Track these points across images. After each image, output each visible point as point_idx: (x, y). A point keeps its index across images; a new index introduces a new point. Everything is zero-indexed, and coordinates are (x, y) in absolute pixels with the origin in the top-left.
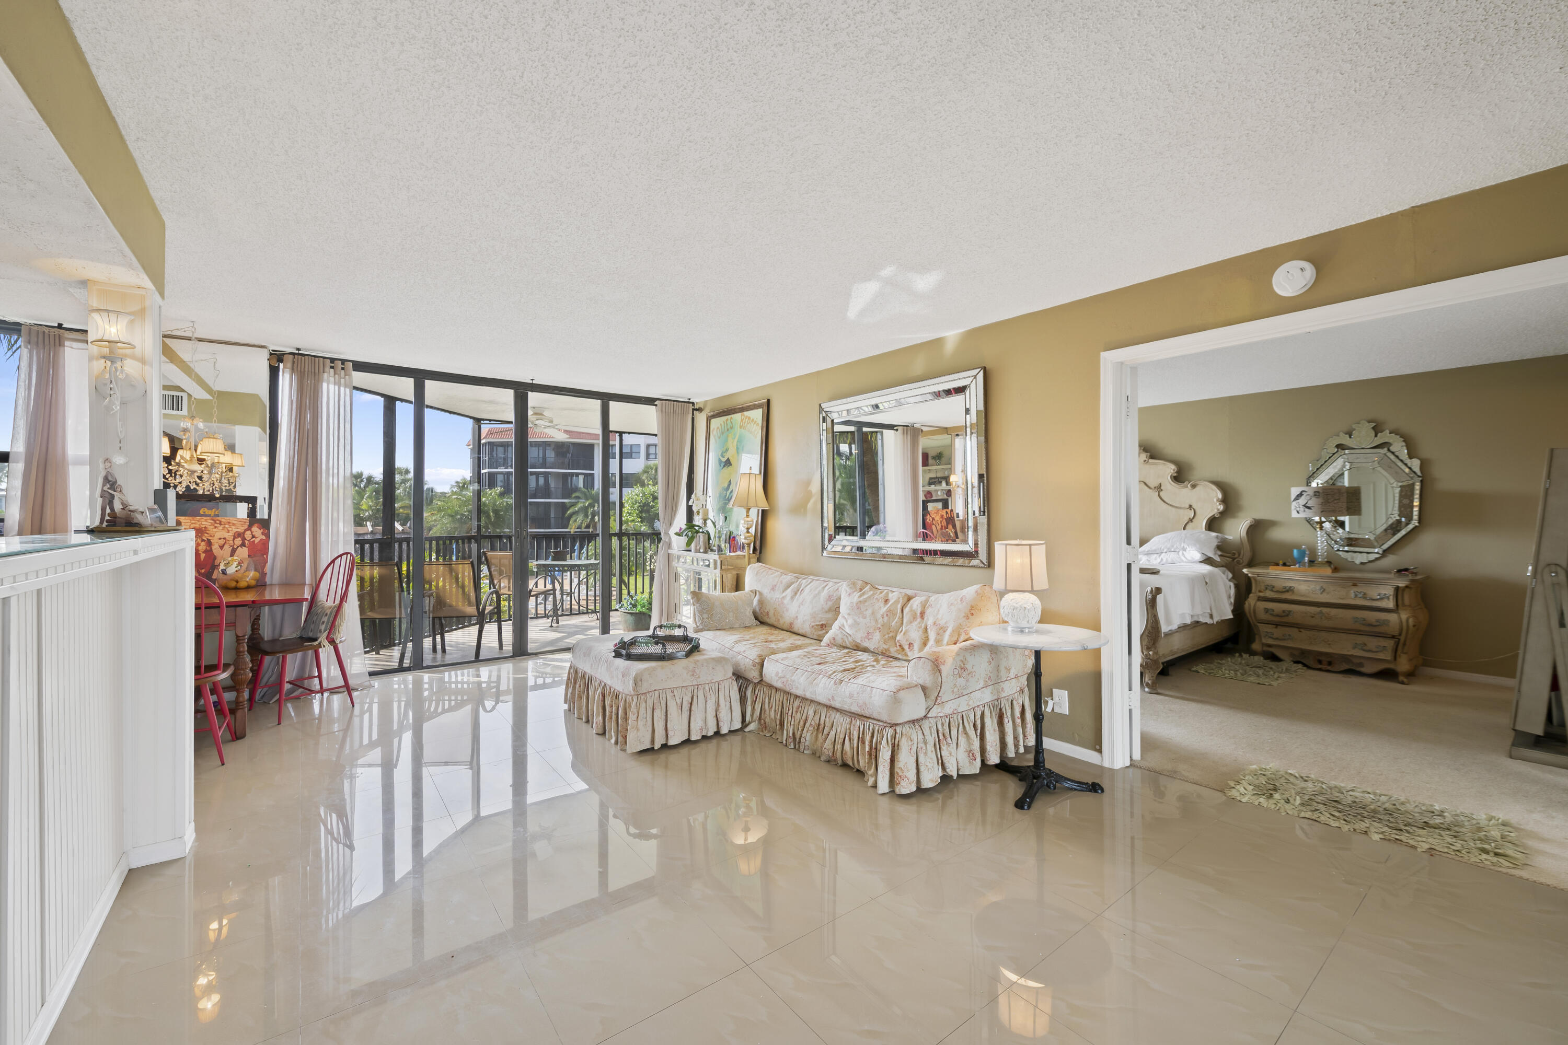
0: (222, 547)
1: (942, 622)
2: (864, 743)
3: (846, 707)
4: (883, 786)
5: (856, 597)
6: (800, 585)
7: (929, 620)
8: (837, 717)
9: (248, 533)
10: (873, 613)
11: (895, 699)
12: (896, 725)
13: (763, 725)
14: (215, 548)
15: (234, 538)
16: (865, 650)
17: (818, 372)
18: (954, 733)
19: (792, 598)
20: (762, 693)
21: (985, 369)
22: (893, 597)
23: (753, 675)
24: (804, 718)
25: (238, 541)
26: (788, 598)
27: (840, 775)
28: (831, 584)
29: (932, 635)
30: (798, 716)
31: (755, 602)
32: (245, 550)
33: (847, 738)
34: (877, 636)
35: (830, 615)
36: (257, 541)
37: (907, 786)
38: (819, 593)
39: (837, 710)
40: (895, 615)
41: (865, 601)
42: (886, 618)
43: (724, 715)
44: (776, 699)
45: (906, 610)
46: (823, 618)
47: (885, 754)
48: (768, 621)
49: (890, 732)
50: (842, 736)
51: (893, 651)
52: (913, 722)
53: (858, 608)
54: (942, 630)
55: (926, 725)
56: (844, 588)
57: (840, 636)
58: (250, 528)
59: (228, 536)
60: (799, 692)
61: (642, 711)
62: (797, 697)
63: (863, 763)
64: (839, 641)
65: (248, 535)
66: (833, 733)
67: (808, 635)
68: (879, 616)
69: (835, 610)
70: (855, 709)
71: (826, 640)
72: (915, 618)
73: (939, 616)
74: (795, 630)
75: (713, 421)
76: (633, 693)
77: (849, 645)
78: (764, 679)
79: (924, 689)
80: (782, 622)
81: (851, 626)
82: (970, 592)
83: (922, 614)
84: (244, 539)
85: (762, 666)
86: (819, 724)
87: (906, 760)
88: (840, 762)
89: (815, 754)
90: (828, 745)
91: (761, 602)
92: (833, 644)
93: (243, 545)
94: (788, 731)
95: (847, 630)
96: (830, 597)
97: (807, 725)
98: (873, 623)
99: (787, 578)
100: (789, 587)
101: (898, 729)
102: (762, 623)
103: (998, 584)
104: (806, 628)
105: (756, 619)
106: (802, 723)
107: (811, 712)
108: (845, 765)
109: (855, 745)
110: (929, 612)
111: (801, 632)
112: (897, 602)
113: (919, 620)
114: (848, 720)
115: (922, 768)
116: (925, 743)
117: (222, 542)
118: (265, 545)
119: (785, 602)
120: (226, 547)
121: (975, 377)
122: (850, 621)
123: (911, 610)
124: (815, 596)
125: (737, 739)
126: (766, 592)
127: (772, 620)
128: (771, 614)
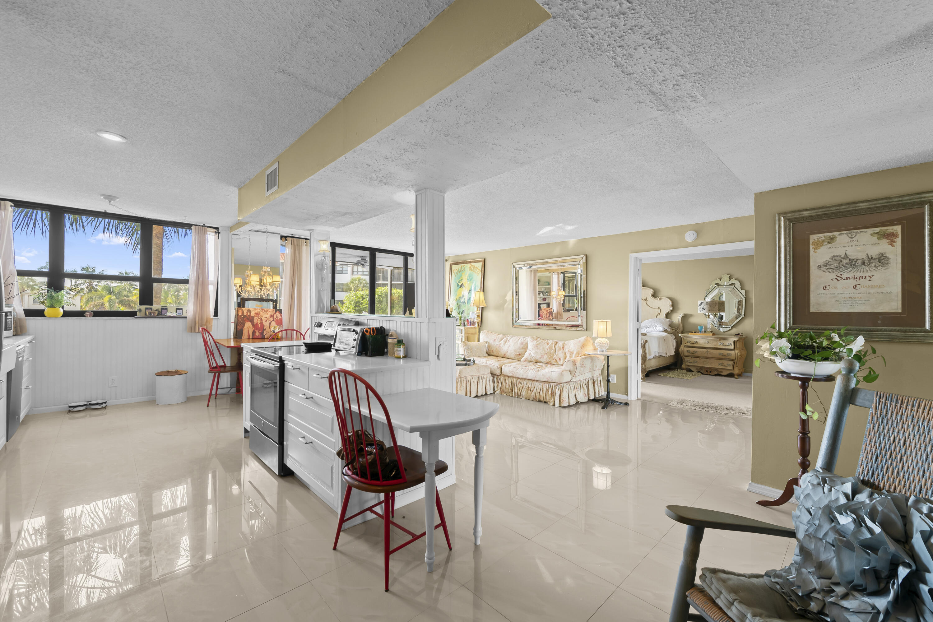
0: (266, 321)
1: (572, 350)
2: (548, 391)
3: (541, 380)
4: (557, 404)
5: (535, 342)
6: (507, 339)
7: (566, 350)
8: (537, 384)
9: (275, 315)
10: (543, 348)
11: (561, 374)
12: (561, 383)
13: (502, 391)
14: (264, 321)
15: (270, 317)
16: (540, 362)
17: (511, 249)
18: (579, 387)
19: (504, 344)
20: (502, 379)
21: (586, 255)
22: (550, 342)
23: (498, 372)
24: (522, 386)
25: (272, 319)
26: (502, 344)
27: (538, 403)
28: (521, 338)
29: (568, 355)
30: (519, 385)
31: (487, 345)
32: (274, 323)
33: (541, 391)
34: (546, 357)
35: (523, 350)
36: (278, 319)
37: (565, 404)
38: (517, 342)
39: (537, 381)
40: (552, 349)
41: (539, 344)
42: (549, 350)
43: (488, 387)
44: (509, 381)
45: (556, 347)
46: (520, 351)
47: (558, 393)
48: (493, 354)
49: (559, 386)
50: (539, 390)
51: (553, 362)
52: (567, 382)
53: (537, 346)
54: (572, 353)
55: (571, 384)
56: (529, 340)
57: (529, 357)
58: (275, 313)
59: (268, 316)
60: (520, 377)
61: (463, 384)
62: (518, 378)
63: (548, 398)
64: (529, 359)
65: (275, 316)
66: (535, 390)
67: (513, 358)
68: (546, 349)
69: (525, 348)
70: (545, 380)
71: (523, 359)
72: (560, 349)
73: (570, 348)
74: (507, 357)
75: (453, 266)
76: (458, 377)
77: (533, 361)
78: (503, 373)
79: (570, 371)
80: (500, 354)
81: (534, 353)
82: (582, 339)
83: (563, 348)
84: (274, 318)
85: (501, 368)
86: (529, 388)
87: (565, 395)
88: (538, 400)
89: (528, 399)
90: (533, 394)
91: (489, 346)
92: (526, 360)
93: (273, 320)
94: (515, 391)
95: (533, 355)
96: (522, 343)
97: (524, 388)
98: (544, 352)
99: (501, 336)
100: (502, 339)
101: (562, 385)
102: (489, 355)
103: (595, 335)
104: (512, 356)
105: (487, 353)
106: (521, 388)
107: (525, 383)
108: (540, 401)
109: (545, 393)
110: (566, 347)
111: (509, 357)
112: (552, 344)
113: (562, 350)
114: (542, 384)
115: (570, 398)
116: (571, 390)
117: (266, 319)
118: (281, 320)
119: (501, 346)
120: (268, 321)
121: (582, 258)
122: (534, 351)
123: (558, 346)
124: (515, 343)
125: (492, 396)
126: (491, 342)
127: (495, 353)
128: (494, 351)
